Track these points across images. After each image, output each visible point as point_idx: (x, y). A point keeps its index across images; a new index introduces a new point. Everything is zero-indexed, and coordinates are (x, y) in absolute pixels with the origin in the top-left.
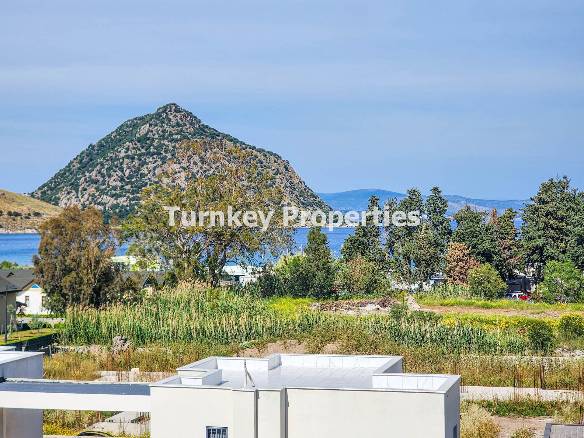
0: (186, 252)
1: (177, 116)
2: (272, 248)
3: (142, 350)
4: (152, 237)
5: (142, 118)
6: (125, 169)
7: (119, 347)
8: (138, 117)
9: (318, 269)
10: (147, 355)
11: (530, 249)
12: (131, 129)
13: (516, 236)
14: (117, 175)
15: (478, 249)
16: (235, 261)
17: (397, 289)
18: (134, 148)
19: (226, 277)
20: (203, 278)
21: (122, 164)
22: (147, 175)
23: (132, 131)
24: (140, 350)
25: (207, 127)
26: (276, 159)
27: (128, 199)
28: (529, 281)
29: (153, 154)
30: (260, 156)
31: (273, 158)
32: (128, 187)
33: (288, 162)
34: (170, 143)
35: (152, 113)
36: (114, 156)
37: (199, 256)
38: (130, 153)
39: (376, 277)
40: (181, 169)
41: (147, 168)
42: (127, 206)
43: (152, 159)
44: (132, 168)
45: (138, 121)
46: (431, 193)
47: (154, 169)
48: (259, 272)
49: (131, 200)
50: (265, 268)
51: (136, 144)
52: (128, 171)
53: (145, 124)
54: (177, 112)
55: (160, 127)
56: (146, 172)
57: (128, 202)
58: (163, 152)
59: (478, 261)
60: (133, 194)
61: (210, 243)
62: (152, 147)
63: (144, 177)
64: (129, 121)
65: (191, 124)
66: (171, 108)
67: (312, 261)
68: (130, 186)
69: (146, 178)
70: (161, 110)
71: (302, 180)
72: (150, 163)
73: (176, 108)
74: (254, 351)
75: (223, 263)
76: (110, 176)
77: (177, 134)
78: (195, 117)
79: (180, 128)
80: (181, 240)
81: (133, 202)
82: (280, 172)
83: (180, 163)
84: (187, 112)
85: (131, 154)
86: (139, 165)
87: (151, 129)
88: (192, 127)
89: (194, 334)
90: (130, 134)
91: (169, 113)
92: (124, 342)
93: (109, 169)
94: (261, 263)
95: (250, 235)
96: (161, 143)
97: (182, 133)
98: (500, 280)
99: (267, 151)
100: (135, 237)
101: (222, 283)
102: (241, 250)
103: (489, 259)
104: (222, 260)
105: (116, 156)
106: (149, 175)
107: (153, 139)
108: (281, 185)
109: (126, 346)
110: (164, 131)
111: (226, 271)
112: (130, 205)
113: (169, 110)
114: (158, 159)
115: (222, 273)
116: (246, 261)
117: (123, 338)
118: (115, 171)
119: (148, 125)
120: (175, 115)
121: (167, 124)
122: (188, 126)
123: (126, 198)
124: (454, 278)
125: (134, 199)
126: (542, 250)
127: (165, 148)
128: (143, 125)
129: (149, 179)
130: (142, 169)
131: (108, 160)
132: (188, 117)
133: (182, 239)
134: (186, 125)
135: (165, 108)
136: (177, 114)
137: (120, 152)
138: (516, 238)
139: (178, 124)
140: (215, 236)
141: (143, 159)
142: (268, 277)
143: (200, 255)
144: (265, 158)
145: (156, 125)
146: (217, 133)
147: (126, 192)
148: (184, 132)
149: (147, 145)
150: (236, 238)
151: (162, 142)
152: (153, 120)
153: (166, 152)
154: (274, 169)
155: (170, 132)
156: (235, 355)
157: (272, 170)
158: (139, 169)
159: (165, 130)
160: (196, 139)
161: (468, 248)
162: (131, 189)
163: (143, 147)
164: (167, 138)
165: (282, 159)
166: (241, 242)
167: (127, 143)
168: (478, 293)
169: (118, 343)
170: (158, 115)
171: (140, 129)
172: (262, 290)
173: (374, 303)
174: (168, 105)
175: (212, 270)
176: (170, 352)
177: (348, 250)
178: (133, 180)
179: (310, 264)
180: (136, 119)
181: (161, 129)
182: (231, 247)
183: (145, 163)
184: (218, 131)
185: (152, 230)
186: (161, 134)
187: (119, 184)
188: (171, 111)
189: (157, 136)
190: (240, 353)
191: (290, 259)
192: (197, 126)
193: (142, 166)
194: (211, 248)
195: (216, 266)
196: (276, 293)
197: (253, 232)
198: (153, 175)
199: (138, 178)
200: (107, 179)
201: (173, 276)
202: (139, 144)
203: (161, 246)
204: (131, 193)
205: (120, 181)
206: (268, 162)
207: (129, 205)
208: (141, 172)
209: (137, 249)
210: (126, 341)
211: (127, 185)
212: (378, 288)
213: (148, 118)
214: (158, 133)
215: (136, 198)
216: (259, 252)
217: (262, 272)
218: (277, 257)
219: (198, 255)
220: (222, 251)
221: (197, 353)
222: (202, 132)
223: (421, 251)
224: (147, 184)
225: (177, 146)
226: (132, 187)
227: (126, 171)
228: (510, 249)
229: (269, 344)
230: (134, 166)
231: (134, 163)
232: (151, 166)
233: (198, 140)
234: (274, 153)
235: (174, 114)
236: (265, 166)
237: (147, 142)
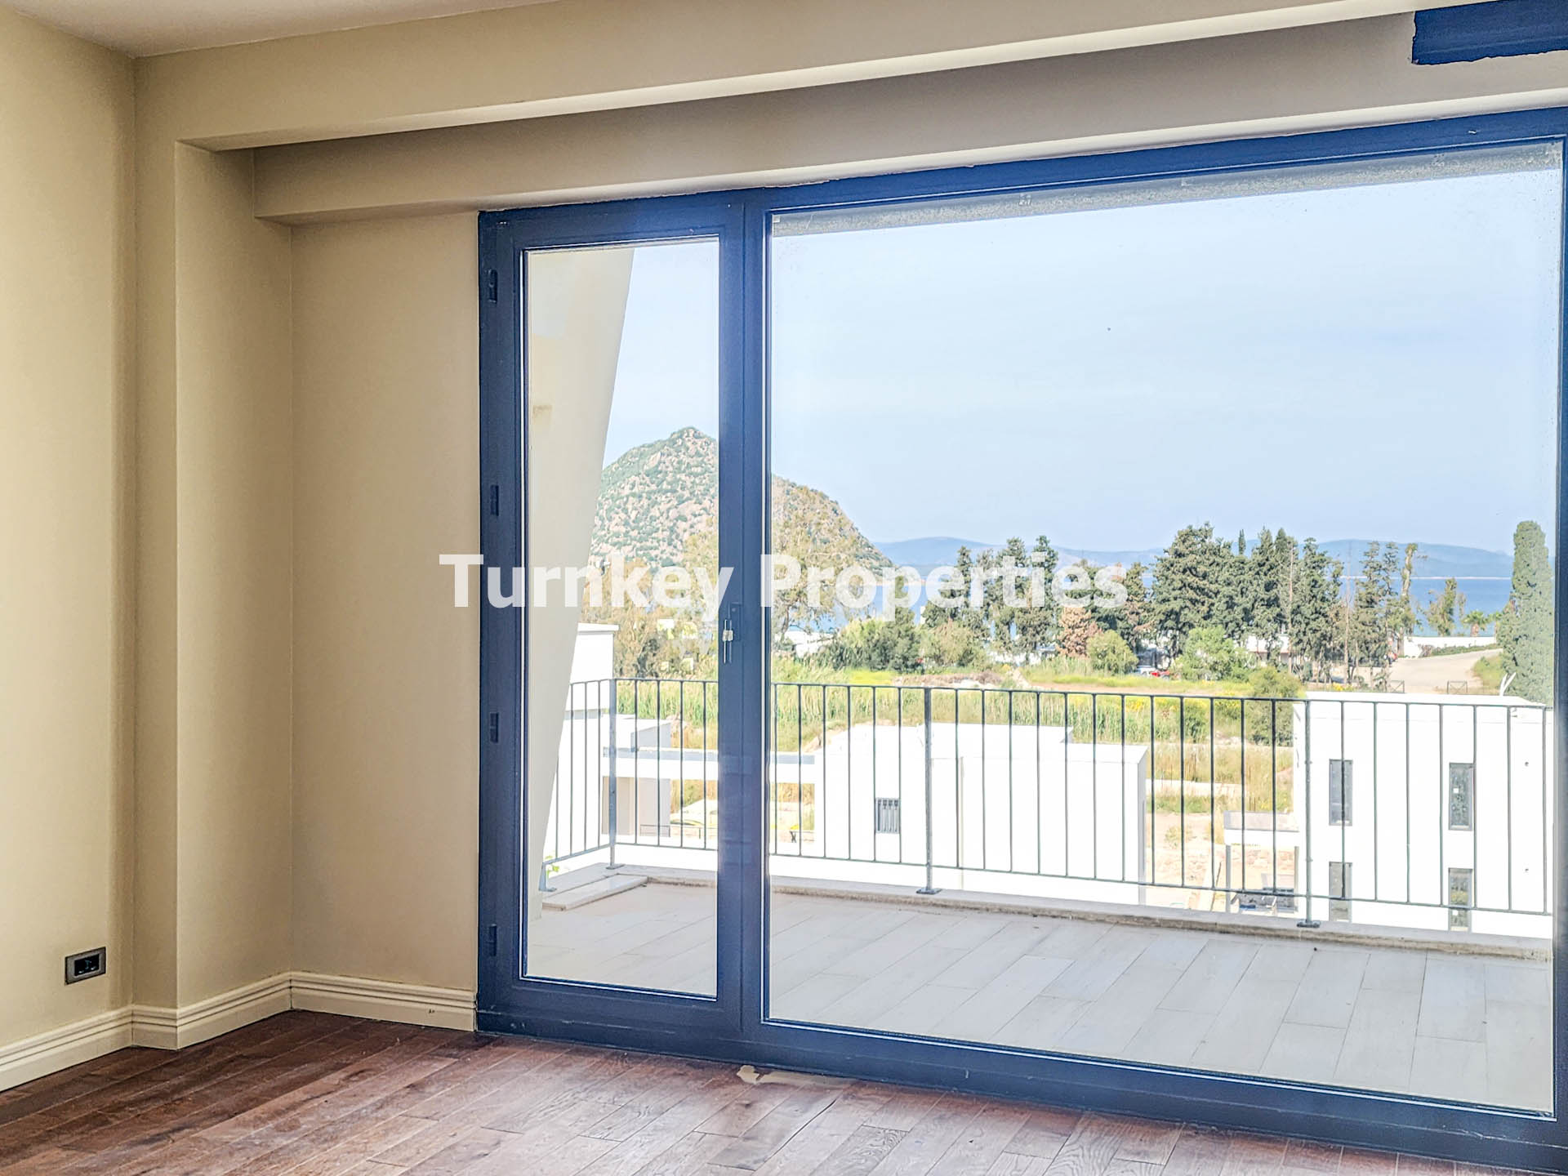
1: (697, 444)
5: (650, 446)
6: (629, 511)
8: (646, 444)
9: (899, 636)
11: (1163, 614)
12: (637, 459)
13: (1145, 597)
14: (620, 518)
15: (1100, 613)
16: (799, 625)
17: (997, 662)
18: (641, 484)
21: (626, 503)
22: (658, 518)
23: (638, 461)
26: (821, 499)
27: (634, 549)
28: (1161, 655)
29: (667, 491)
30: (803, 496)
31: (818, 498)
32: (634, 533)
33: (837, 503)
34: (688, 478)
35: (664, 439)
36: (616, 493)
38: (636, 490)
39: (971, 646)
40: (702, 512)
41: (659, 509)
43: (666, 497)
44: (639, 509)
45: (647, 449)
46: (1038, 544)
47: (668, 510)
48: (828, 639)
50: (836, 634)
51: (643, 479)
52: (635, 513)
53: (655, 452)
55: (676, 457)
56: (658, 514)
57: (634, 552)
58: (679, 489)
59: (1099, 628)
60: (641, 542)
62: (665, 482)
63: (655, 521)
64: (635, 448)
66: (689, 433)
67: (891, 626)
68: (637, 531)
69: (658, 521)
70: (675, 436)
71: (855, 526)
72: (662, 503)
73: (695, 432)
75: (785, 627)
76: (610, 519)
77: (697, 466)
79: (699, 459)
81: (641, 553)
82: (827, 515)
83: (701, 504)
84: (710, 438)
85: (638, 492)
86: (649, 505)
87: (663, 459)
90: (635, 465)
91: (687, 439)
93: (609, 510)
94: (830, 629)
96: (676, 478)
97: (703, 465)
98: (1129, 651)
99: (811, 489)
103: (1113, 626)
104: (784, 624)
105: (619, 494)
106: (661, 518)
107: (666, 472)
110: (680, 462)
111: (789, 638)
113: (685, 434)
114: (672, 498)
115: (784, 641)
116: (812, 626)
118: (617, 513)
119: (659, 453)
120: (694, 442)
121: (684, 454)
122: (710, 456)
123: (631, 547)
124: (1069, 650)
125: (641, 549)
126: (1178, 614)
127: (682, 485)
128: (652, 454)
129: (662, 523)
130: (653, 510)
131: (607, 499)
132: (710, 444)
134: (708, 455)
135: (681, 432)
136: (696, 440)
137: (623, 488)
138: (1145, 600)
139: (698, 454)
141: (653, 497)
142: (838, 646)
144: (808, 498)
145: (669, 455)
147: (632, 540)
148: (706, 464)
149: (658, 480)
151: (678, 476)
152: (665, 448)
153: (683, 489)
154: (819, 512)
155: (688, 463)
157: (816, 513)
158: (648, 511)
159: (682, 460)
161: (1087, 611)
162: (639, 536)
163: (653, 483)
164: (684, 472)
165: (830, 499)
167: (633, 477)
168: (1100, 668)
170: (672, 442)
171: (648, 459)
172: (832, 660)
173: (972, 679)
174: (684, 429)
177: (931, 614)
178: (641, 524)
179: (890, 630)
180: (643, 446)
181: (677, 460)
182: (795, 607)
183: (656, 503)
186: (677, 466)
187: (623, 530)
188: (688, 436)
189: (671, 469)
191: (865, 622)
193: (653, 507)
196: (850, 665)
198: (667, 518)
199: (646, 523)
200: (607, 522)
202: (647, 479)
205: (624, 525)
206: (812, 502)
208: (651, 514)
211: (633, 530)
212: (974, 660)
213: (658, 446)
214: (672, 465)
217: (832, 639)
223: (1027, 615)
224: (658, 529)
225: (697, 481)
226: (639, 533)
228: (1138, 614)
230: (642, 506)
231: (641, 503)
234: (819, 491)
235: (692, 441)
237: (659, 476)
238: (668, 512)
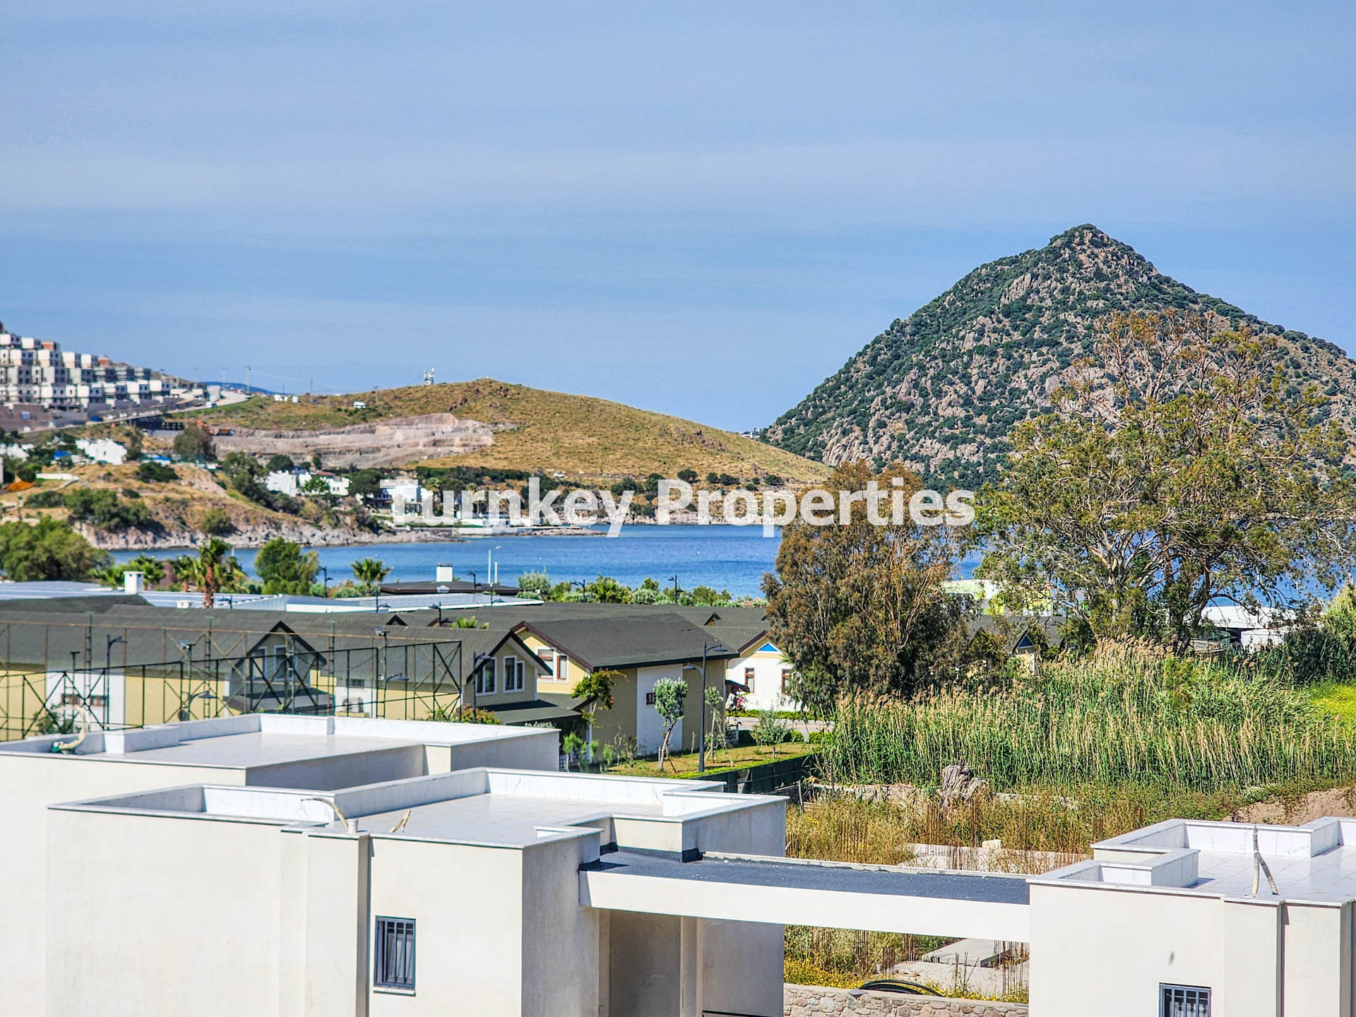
0: (1115, 573)
1: (1097, 257)
2: (1321, 566)
3: (1008, 798)
4: (1036, 537)
5: (1014, 261)
6: (973, 379)
7: (956, 791)
8: (1005, 259)
10: (1021, 811)
12: (989, 285)
14: (956, 391)
16: (1231, 595)
18: (995, 331)
19: (1211, 632)
20: (1156, 634)
21: (967, 366)
22: (1025, 393)
23: (991, 289)
24: (1004, 797)
25: (1168, 280)
26: (1332, 357)
27: (982, 449)
29: (1041, 344)
30: (1294, 349)
31: (1325, 355)
32: (981, 420)
34: (1079, 319)
35: (1038, 249)
36: (949, 348)
37: (1146, 583)
38: (985, 341)
40: (1105, 380)
41: (1026, 376)
42: (979, 464)
43: (1038, 356)
44: (991, 376)
45: (1006, 267)
47: (1043, 378)
48: (1289, 623)
49: (987, 450)
50: (1303, 612)
51: (1000, 321)
52: (982, 383)
53: (1022, 273)
54: (1096, 247)
55: (1056, 280)
56: (1024, 386)
57: (981, 454)
58: (1062, 340)
60: (993, 437)
61: (1172, 553)
62: (1037, 328)
63: (1019, 398)
64: (984, 266)
65: (1131, 273)
66: (1082, 237)
68: (987, 417)
69: (1024, 399)
70: (1059, 242)
72: (1032, 366)
73: (1094, 235)
74: (1275, 809)
75: (1203, 598)
76: (939, 394)
77: (1097, 298)
78: (1140, 258)
79: (1103, 284)
80: (1104, 546)
81: (993, 456)
82: (1342, 387)
83: (1102, 366)
84: (1121, 246)
85: (988, 344)
86: (1008, 369)
87: (1035, 285)
88: (1131, 281)
89: (1132, 764)
90: (986, 297)
91: (1078, 248)
92: (967, 780)
93: (938, 378)
94: (1293, 601)
95: (1267, 536)
96: (1058, 318)
97: (1108, 295)
99: (1310, 337)
100: (997, 537)
101: (1199, 645)
102: (1247, 569)
104: (1201, 593)
105: (955, 348)
106: (1030, 392)
107: (1040, 309)
108: (1344, 419)
109: (971, 788)
110: (1065, 291)
111: (1210, 618)
112: (986, 461)
113: (1077, 240)
114: (1050, 356)
115: (1200, 623)
116: (1259, 597)
117: (965, 769)
118: (952, 384)
119: (1028, 276)
120: (1092, 253)
121: (1073, 275)
122: (1122, 279)
123: (976, 444)
125: (994, 448)
127: (1069, 331)
128: (1017, 277)
129: (1031, 402)
130: (1015, 378)
131: (935, 358)
132: (1123, 257)
133: (1107, 543)
134: (1117, 276)
135: (1069, 236)
136: (1096, 251)
137: (963, 338)
139: (1099, 275)
140: (1184, 537)
141: (1016, 355)
142: (1309, 635)
143: (1149, 580)
144: (1307, 355)
145: (1047, 277)
146: (1191, 296)
147: (975, 433)
148: (1113, 294)
149: (1025, 323)
150: (1234, 542)
151: (1062, 316)
152: (1040, 264)
153: (1070, 339)
154: (1327, 382)
155: (1081, 293)
156: (1229, 818)
157: (1322, 382)
158: (1007, 378)
159: (1068, 288)
160: (1141, 309)
162: (989, 424)
163: (1016, 328)
164: (1073, 308)
165: (1348, 357)
166: (1246, 550)
167: (981, 318)
169: (953, 780)
170: (1053, 253)
171: (1009, 286)
172: (1296, 664)
174: (1075, 229)
175: (1177, 616)
176: (1073, 805)
178: (993, 404)
180: (1000, 262)
181: (1060, 286)
182: (1222, 562)
183: (1021, 365)
184: (1193, 291)
185: (1038, 520)
186: (1060, 297)
187: (961, 413)
188: (1082, 243)
189: (1049, 302)
190: (1241, 814)
192: (1145, 278)
193: (1015, 373)
194: (1175, 564)
195: (1185, 607)
196: (1330, 674)
197: (1276, 527)
198: (1040, 394)
199: (1003, 401)
200: (933, 401)
201: (1084, 629)
202: (1006, 322)
203: (1056, 558)
204: (987, 435)
205: (962, 406)
206: (1313, 363)
207: (982, 461)
208: (1013, 385)
209: (1001, 565)
210: (972, 776)
211: (979, 415)
213: (1029, 260)
214: (1052, 295)
215: (1000, 446)
216: (1288, 575)
217: (1296, 621)
218: (1332, 588)
219: (1144, 580)
220: (1202, 570)
221: (1136, 809)
222: (1156, 292)
224: (1024, 412)
225: (1097, 324)
226: (990, 421)
227: (976, 382)
229: (1311, 795)
230: (995, 372)
231: (995, 365)
232: (1034, 372)
233: (1147, 313)
234: (1327, 342)
235: (1089, 252)
236: (1306, 374)
237: (1026, 316)
238: (1043, 382)
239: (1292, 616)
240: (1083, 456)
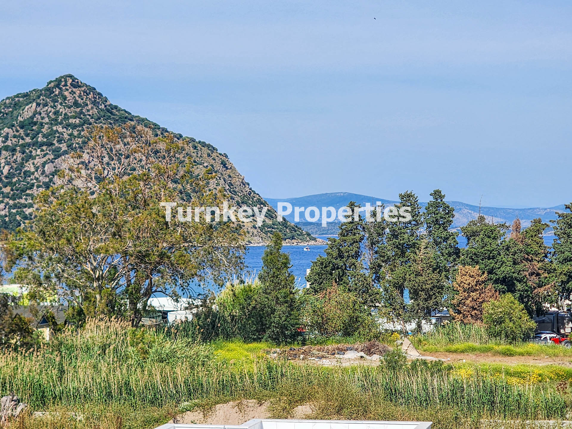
0: (98, 279)
1: (75, 93)
2: (216, 273)
3: (41, 415)
4: (51, 259)
5: (26, 95)
7: (10, 412)
8: (20, 94)
9: (277, 303)
10: (49, 422)
11: (565, 274)
12: (11, 110)
13: (546, 256)
15: (496, 274)
16: (164, 291)
17: (386, 330)
18: (15, 136)
19: (151, 312)
20: (120, 315)
22: (33, 173)
23: (12, 112)
24: (38, 414)
25: (116, 107)
26: (209, 152)
27: (7, 207)
28: (563, 318)
29: (42, 144)
30: (189, 148)
31: (205, 150)
32: (7, 190)
33: (226, 156)
34: (65, 130)
35: (40, 89)
37: (116, 285)
38: (9, 143)
39: (357, 313)
40: (80, 166)
41: (33, 164)
42: (6, 216)
43: (41, 151)
44: (13, 164)
45: (21, 99)
46: (432, 199)
47: (44, 165)
48: (197, 306)
49: (10, 208)
50: (206, 301)
51: (17, 131)
52: (7, 168)
53: (31, 103)
54: (74, 88)
55: (51, 107)
56: (33, 169)
57: (7, 210)
58: (55, 142)
59: (496, 291)
60: (14, 199)
61: (130, 267)
62: (40, 135)
63: (30, 176)
64: (8, 98)
65: (94, 103)
66: (66, 81)
67: (269, 291)
68: (10, 188)
69: (32, 177)
70: (52, 84)
71: (246, 180)
72: (37, 157)
73: (73, 81)
74: (198, 415)
75: (148, 293)
77: (75, 118)
78: (99, 94)
79: (78, 110)
80: (92, 264)
81: (14, 211)
82: (216, 169)
83: (79, 158)
84: (89, 87)
85: (11, 145)
86: (23, 159)
87: (38, 109)
88: (95, 107)
89: (115, 393)
90: (9, 116)
91: (64, 88)
92: (16, 405)
94: (199, 295)
95: (185, 256)
96: (52, 129)
97: (82, 116)
98: (526, 317)
99: (197, 140)
100: (27, 259)
101: (146, 321)
102: (173, 276)
103: (511, 289)
104: (147, 290)
106: (36, 173)
107: (42, 124)
108: (217, 187)
109: (19, 409)
110: (56, 113)
111: (153, 304)
112: (10, 214)
113: (63, 83)
114: (48, 152)
115: (147, 308)
116: (180, 293)
117: (15, 398)
119: (34, 104)
120: (72, 91)
121: (61, 104)
122: (90, 107)
123: (4, 204)
124: (464, 315)
125: (15, 206)
127: (59, 137)
128: (27, 104)
129: (37, 179)
130: (27, 164)
132: (90, 93)
133: (93, 262)
134: (87, 105)
135: (58, 82)
136: (74, 90)
138: (546, 260)
139: (76, 104)
140: (138, 258)
141: (27, 151)
142: (209, 313)
143: (117, 283)
144: (195, 151)
145: (46, 105)
146: (129, 117)
147: (3, 197)
148: (85, 115)
149: (33, 132)
150: (166, 260)
151: (54, 128)
152: (41, 97)
153: (60, 141)
154: (207, 166)
155: (66, 114)
156: (172, 421)
157: (204, 167)
158: (22, 165)
159: (58, 111)
160: (101, 124)
161: (483, 273)
162: (12, 192)
163: (27, 135)
164: (61, 123)
165: (219, 152)
166: (172, 265)
167: (6, 129)
168: (497, 335)
169: (7, 405)
170: (49, 91)
171: (23, 110)
172: (202, 330)
173: (356, 350)
174: (62, 77)
175: (134, 304)
176: (81, 417)
177: (317, 277)
178: (14, 180)
179: (266, 296)
180: (17, 96)
181: (53, 110)
182: (159, 272)
183: (30, 157)
184: (130, 114)
185: (51, 249)
186: (53, 117)
188: (66, 85)
189: (47, 120)
190: (178, 418)
191: (239, 288)
192: (103, 106)
193: (27, 161)
194: (132, 274)
195: (138, 299)
196: (221, 336)
197: (189, 251)
198: (42, 174)
199: (20, 178)
201: (80, 312)
202: (22, 131)
203: (63, 271)
204: (11, 199)
206: (199, 156)
207: (8, 214)
208: (26, 169)
209: (30, 276)
210: (19, 402)
211: (6, 187)
212: (361, 329)
213: (34, 95)
214: (48, 116)
215: (18, 205)
216: (196, 279)
217: (201, 306)
218: (222, 286)
219: (115, 284)
220: (148, 277)
221: (118, 418)
222: (110, 114)
223: (420, 278)
224: (33, 185)
225: (76, 133)
226: (12, 190)
227: (4, 167)
228: (538, 275)
229: (218, 406)
230: (15, 161)
231: (15, 157)
232: (39, 161)
233: (104, 126)
234: (207, 143)
235: (70, 90)
236: (195, 162)
237: (34, 128)
238: (44, 167)
239: (198, 302)
240: (77, 210)
